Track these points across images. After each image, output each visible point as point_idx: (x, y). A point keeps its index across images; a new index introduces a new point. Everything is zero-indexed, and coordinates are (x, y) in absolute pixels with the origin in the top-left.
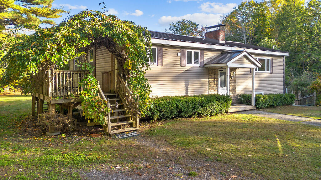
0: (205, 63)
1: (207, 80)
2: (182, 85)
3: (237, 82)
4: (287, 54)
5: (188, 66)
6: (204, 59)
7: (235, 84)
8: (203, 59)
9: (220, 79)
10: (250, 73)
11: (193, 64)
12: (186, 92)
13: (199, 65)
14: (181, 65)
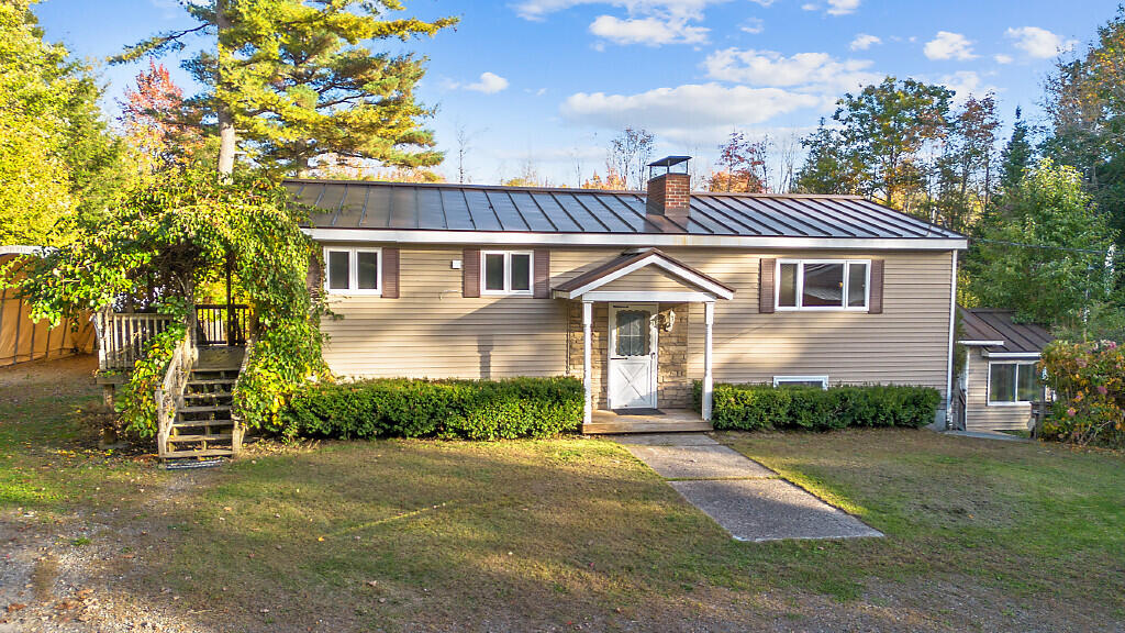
0: (552, 286)
1: (563, 336)
2: (470, 350)
3: (689, 341)
4: (963, 245)
5: (489, 296)
6: (552, 275)
7: (684, 348)
8: (548, 275)
9: (614, 333)
10: (760, 313)
11: (508, 291)
12: (481, 368)
13: (531, 292)
14: (463, 293)
